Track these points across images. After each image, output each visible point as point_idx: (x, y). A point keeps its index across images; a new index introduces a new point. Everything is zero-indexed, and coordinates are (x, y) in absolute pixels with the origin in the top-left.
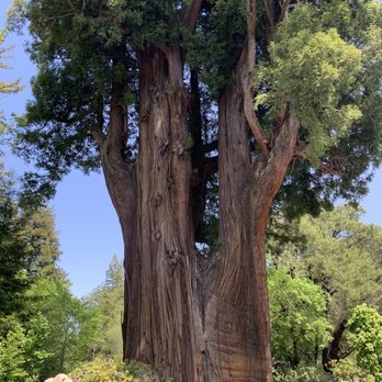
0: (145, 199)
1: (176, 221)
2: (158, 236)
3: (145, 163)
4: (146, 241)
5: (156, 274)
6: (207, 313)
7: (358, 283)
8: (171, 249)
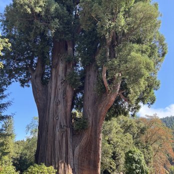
2: (57, 118)
5: (55, 135)
6: (75, 153)
8: (63, 125)
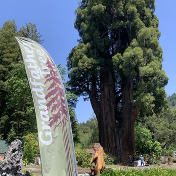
0: (104, 112)
1: (112, 119)
2: (108, 123)
3: (103, 102)
4: (105, 124)
6: (120, 142)
7: (162, 130)
8: (111, 126)
